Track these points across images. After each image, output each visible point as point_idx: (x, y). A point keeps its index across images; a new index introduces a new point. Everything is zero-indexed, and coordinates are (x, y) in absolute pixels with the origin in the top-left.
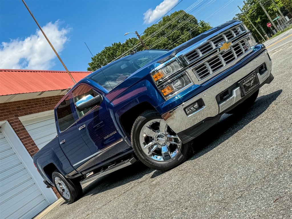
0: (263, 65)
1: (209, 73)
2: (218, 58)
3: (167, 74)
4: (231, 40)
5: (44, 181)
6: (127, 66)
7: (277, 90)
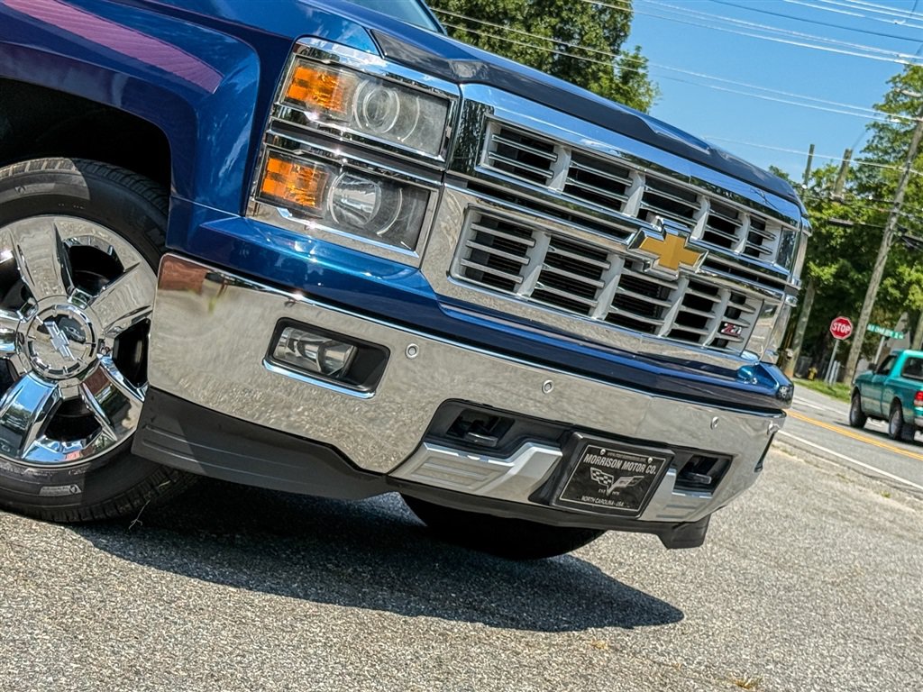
0: (716, 460)
1: (510, 286)
2: (601, 269)
3: (361, 117)
4: (712, 252)
7: (663, 598)
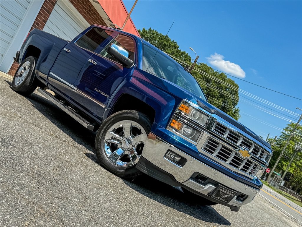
0: (245, 196)
1: (212, 153)
2: (230, 154)
3: (192, 116)
4: (253, 155)
5: (18, 52)
6: (172, 72)
7: (227, 220)
